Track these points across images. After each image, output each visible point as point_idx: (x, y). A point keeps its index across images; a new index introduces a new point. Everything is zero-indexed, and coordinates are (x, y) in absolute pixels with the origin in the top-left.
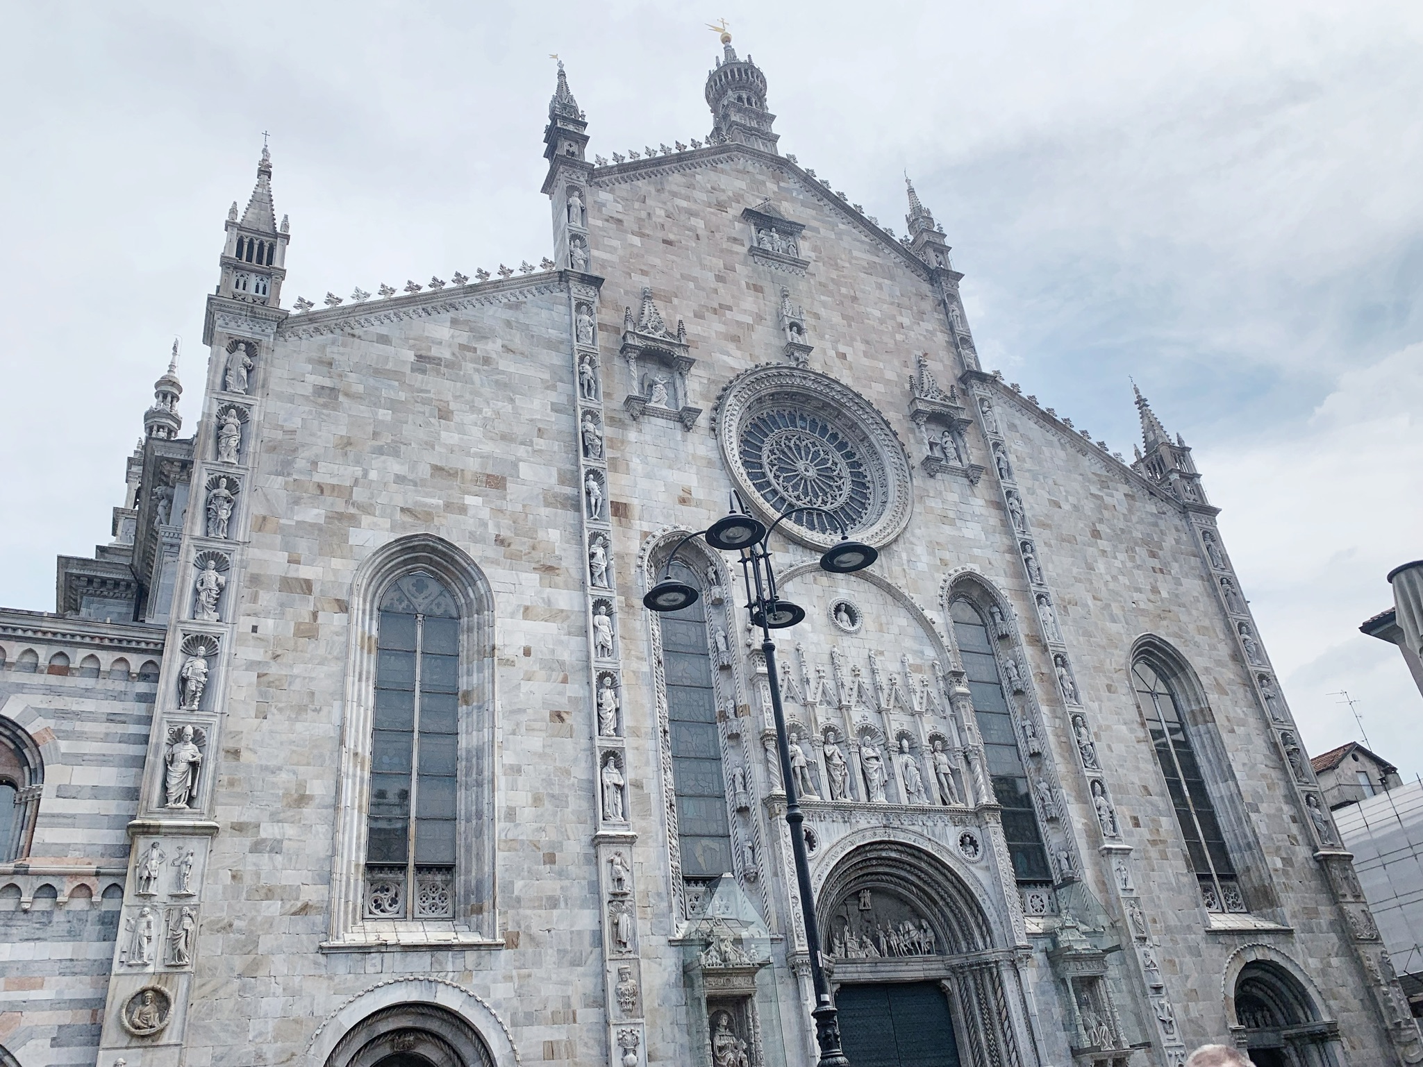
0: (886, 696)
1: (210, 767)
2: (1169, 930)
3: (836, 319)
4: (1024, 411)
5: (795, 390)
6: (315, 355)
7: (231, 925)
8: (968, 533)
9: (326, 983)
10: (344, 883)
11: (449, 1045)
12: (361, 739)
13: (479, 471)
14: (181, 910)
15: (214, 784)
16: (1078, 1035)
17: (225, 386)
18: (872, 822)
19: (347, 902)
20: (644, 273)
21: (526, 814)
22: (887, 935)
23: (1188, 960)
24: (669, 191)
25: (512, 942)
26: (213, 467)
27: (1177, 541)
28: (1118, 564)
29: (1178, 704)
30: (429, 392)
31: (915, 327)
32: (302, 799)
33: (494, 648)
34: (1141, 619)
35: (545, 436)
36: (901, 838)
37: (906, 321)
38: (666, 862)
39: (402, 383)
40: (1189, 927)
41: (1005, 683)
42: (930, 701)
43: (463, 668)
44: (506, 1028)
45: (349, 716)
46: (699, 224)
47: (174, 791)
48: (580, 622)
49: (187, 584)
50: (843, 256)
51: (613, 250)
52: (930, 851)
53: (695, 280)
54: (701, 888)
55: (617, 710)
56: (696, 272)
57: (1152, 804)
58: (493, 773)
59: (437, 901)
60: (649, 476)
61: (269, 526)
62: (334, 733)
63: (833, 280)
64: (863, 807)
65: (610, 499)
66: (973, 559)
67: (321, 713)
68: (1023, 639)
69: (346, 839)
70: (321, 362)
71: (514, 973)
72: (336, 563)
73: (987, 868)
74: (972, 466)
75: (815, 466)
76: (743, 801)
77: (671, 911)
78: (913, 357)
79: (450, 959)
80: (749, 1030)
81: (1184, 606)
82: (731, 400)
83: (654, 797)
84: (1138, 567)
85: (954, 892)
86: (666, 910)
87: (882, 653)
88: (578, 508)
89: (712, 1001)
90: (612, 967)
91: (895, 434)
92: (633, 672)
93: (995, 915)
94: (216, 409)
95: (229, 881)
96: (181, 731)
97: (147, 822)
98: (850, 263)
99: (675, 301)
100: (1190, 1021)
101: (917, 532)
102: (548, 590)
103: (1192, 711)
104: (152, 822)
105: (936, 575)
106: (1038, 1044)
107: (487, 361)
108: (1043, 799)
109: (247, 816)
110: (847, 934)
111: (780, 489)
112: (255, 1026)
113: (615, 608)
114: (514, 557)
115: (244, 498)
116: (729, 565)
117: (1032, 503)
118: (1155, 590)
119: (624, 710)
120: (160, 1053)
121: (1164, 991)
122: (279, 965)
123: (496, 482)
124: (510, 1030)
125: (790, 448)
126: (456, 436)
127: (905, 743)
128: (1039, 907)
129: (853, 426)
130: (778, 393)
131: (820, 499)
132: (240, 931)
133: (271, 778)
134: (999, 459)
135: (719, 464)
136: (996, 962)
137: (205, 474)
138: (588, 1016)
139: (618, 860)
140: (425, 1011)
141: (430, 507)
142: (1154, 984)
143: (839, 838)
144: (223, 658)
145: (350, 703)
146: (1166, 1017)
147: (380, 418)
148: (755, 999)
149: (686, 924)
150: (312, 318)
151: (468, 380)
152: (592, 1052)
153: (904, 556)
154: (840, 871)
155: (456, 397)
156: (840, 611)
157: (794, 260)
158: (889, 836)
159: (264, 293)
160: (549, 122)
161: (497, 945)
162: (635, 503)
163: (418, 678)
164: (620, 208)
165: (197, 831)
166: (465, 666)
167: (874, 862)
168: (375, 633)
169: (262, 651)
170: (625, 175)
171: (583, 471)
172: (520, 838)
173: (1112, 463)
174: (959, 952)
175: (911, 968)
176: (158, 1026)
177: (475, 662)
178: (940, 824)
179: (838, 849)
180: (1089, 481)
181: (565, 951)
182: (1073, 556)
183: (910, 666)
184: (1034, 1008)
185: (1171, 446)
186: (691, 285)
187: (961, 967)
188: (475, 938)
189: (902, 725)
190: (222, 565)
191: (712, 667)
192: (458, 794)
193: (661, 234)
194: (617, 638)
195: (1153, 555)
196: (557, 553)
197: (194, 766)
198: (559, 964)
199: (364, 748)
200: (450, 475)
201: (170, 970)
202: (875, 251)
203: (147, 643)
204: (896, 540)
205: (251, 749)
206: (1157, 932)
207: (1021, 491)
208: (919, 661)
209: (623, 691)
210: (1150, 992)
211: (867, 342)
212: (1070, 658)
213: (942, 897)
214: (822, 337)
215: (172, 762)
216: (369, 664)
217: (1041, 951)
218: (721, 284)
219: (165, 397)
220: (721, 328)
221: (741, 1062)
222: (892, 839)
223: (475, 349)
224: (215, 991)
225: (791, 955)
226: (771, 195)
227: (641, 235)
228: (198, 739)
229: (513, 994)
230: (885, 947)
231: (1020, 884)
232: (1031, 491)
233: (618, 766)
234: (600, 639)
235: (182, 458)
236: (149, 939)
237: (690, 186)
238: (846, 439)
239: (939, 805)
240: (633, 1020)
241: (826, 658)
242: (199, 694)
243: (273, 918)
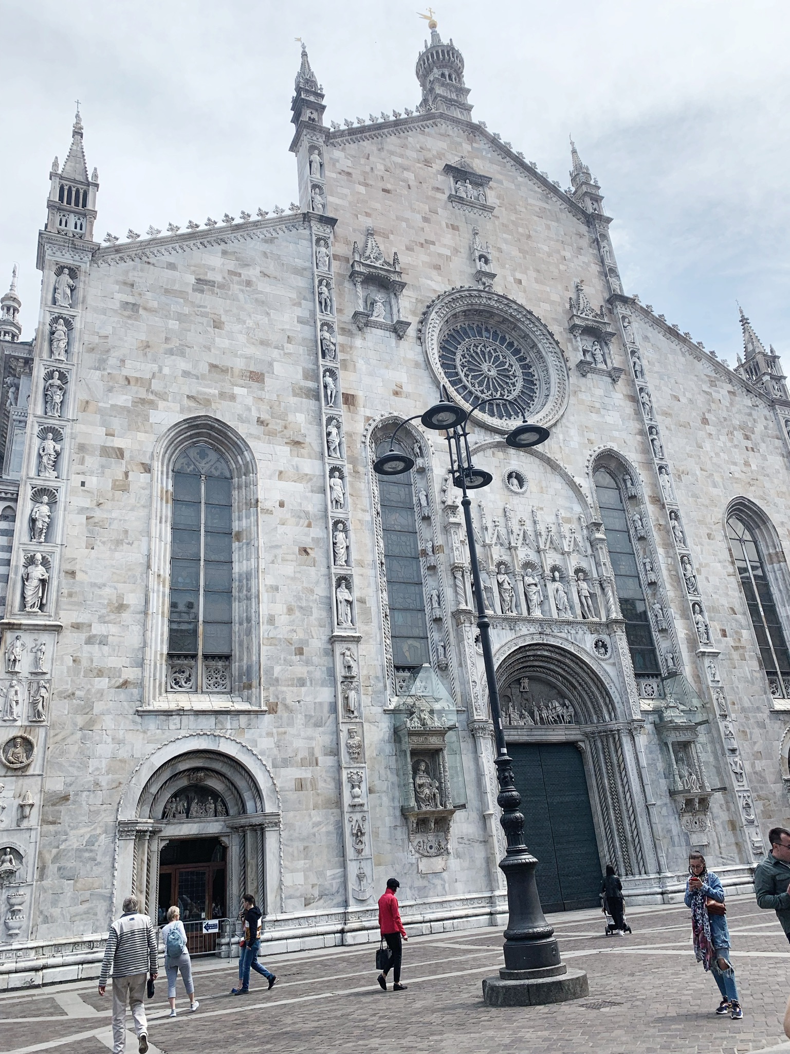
0: (544, 540)
1: (54, 584)
2: (743, 710)
3: (515, 252)
4: (655, 326)
5: (482, 308)
6: (121, 278)
7: (73, 694)
8: (609, 420)
9: (142, 735)
10: (152, 667)
11: (228, 779)
12: (162, 565)
13: (244, 368)
14: (38, 683)
15: (58, 596)
16: (674, 781)
17: (54, 302)
18: (531, 629)
19: (155, 680)
20: (368, 215)
21: (283, 620)
22: (540, 710)
23: (757, 731)
24: (388, 151)
25: (272, 710)
26: (48, 363)
27: (766, 428)
28: (720, 444)
29: (760, 548)
30: (205, 307)
31: (575, 260)
32: (121, 607)
33: (257, 501)
34: (735, 485)
35: (293, 342)
36: (552, 641)
37: (568, 255)
38: (382, 655)
39: (186, 300)
40: (758, 708)
41: (632, 532)
42: (576, 544)
43: (235, 515)
44: (268, 769)
45: (153, 548)
46: (410, 176)
47: (30, 600)
48: (319, 483)
49: (32, 450)
50: (521, 203)
51: (343, 197)
52: (573, 651)
53: (407, 220)
54: (407, 674)
55: (347, 547)
56: (408, 214)
57: (736, 621)
58: (258, 591)
59: (219, 680)
60: (371, 374)
61: (91, 407)
62: (144, 560)
63: (513, 222)
64: (525, 620)
65: (342, 391)
66: (613, 439)
67: (133, 545)
68: (647, 499)
69: (154, 635)
70: (125, 283)
71: (275, 730)
72: (141, 436)
73: (614, 664)
74: (614, 368)
75: (496, 367)
76: (438, 613)
77: (386, 690)
78: (572, 283)
79: (229, 721)
80: (440, 773)
81: (768, 476)
82: (433, 315)
83: (374, 610)
84: (736, 446)
85: (588, 679)
86: (382, 690)
87: (542, 509)
88: (318, 398)
89: (414, 753)
90: (344, 728)
91: (557, 343)
92: (359, 520)
93: (618, 696)
94: (48, 319)
95: (71, 663)
96: (33, 557)
97: (12, 621)
98: (526, 208)
99: (391, 237)
100: (755, 773)
101: (572, 418)
102: (297, 459)
103: (770, 554)
104: (16, 622)
105: (584, 451)
106: (645, 787)
107: (249, 283)
108: (656, 616)
109: (83, 618)
110: (511, 709)
111: (469, 385)
112: (93, 764)
113: (346, 473)
114: (272, 434)
115: (72, 387)
116: (430, 442)
117: (659, 397)
118: (747, 464)
119: (352, 548)
120: (27, 781)
121: (737, 753)
122: (108, 722)
123: (257, 377)
124: (271, 770)
125: (477, 354)
126: (227, 341)
127: (557, 574)
128: (650, 692)
129: (526, 336)
130: (469, 310)
131: (499, 393)
132: (81, 699)
133: (98, 591)
134: (635, 363)
135: (423, 365)
136: (618, 730)
137: (42, 368)
138: (327, 762)
139: (348, 653)
140: (211, 756)
141: (208, 395)
142: (730, 747)
143: (507, 641)
144: (61, 505)
145: (154, 539)
146: (738, 770)
147: (170, 327)
148: (445, 752)
149: (396, 699)
150: (118, 250)
151: (235, 299)
152: (329, 787)
153: (561, 437)
154: (507, 664)
155: (226, 311)
156: (512, 477)
157: (483, 206)
158: (543, 640)
159: (81, 229)
160: (295, 94)
161: (262, 711)
162: (360, 394)
163: (203, 521)
164: (349, 163)
165: (47, 628)
166: (237, 514)
167: (532, 658)
168: (170, 488)
169: (89, 500)
170: (354, 137)
171: (322, 370)
172: (278, 636)
173: (719, 367)
174: (592, 723)
175: (556, 733)
176: (26, 762)
177: (244, 511)
178: (581, 632)
179: (506, 648)
180: (702, 380)
181: (311, 717)
182: (687, 438)
183: (562, 518)
184: (644, 762)
185: (765, 355)
186: (404, 224)
187: (592, 733)
188: (246, 706)
189: (555, 561)
190: (57, 436)
191: (416, 518)
192: (233, 605)
193: (381, 185)
194: (347, 495)
195: (747, 438)
196: (302, 431)
197: (43, 582)
198: (306, 725)
199: (164, 571)
200: (223, 371)
201: (33, 724)
202: (546, 199)
203: (6, 493)
204: (555, 425)
205: (83, 571)
206: (734, 711)
207: (651, 388)
208: (568, 515)
209: (351, 534)
210: (728, 753)
211: (538, 271)
212: (681, 514)
213: (580, 684)
214: (503, 267)
215: (27, 580)
216: (167, 511)
217: (651, 723)
218: (426, 224)
219: (8, 309)
220: (426, 258)
221: (434, 795)
222: (545, 642)
223: (240, 275)
224: (64, 739)
225: (470, 722)
226: (465, 154)
227: (366, 185)
228: (45, 563)
229: (273, 746)
230: (538, 718)
231: (637, 676)
232: (657, 388)
233: (348, 587)
234: (335, 495)
235: (25, 356)
236: (17, 702)
237: (404, 146)
238: (520, 347)
239: (580, 619)
240: (358, 765)
241: (501, 512)
242: (44, 531)
243: (103, 690)
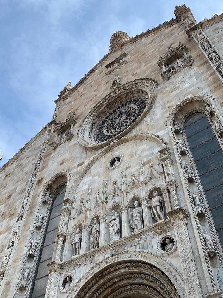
0: (128, 185)
8: (186, 86)
30: (4, 184)
31: (169, 40)
35: (27, 174)
37: (165, 42)
46: (93, 83)
55: (10, 254)
56: (88, 95)
60: (53, 164)
66: (188, 94)
87: (130, 167)
105: (166, 115)
107: (21, 165)
114: (5, 217)
116: (70, 175)
125: (116, 118)
126: (5, 191)
127: (136, 203)
130: (109, 105)
143: (85, 273)
153: (149, 119)
155: (10, 180)
157: (121, 64)
162: (46, 175)
178: (148, 239)
186: (86, 100)
189: (134, 194)
193: (80, 95)
194: (21, 226)
208: (150, 158)
211: (147, 62)
218: (95, 92)
220: (93, 102)
227: (75, 100)
233: (3, 278)
234: (14, 230)
237: (93, 76)
239: (146, 228)
